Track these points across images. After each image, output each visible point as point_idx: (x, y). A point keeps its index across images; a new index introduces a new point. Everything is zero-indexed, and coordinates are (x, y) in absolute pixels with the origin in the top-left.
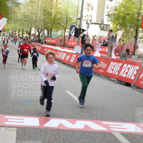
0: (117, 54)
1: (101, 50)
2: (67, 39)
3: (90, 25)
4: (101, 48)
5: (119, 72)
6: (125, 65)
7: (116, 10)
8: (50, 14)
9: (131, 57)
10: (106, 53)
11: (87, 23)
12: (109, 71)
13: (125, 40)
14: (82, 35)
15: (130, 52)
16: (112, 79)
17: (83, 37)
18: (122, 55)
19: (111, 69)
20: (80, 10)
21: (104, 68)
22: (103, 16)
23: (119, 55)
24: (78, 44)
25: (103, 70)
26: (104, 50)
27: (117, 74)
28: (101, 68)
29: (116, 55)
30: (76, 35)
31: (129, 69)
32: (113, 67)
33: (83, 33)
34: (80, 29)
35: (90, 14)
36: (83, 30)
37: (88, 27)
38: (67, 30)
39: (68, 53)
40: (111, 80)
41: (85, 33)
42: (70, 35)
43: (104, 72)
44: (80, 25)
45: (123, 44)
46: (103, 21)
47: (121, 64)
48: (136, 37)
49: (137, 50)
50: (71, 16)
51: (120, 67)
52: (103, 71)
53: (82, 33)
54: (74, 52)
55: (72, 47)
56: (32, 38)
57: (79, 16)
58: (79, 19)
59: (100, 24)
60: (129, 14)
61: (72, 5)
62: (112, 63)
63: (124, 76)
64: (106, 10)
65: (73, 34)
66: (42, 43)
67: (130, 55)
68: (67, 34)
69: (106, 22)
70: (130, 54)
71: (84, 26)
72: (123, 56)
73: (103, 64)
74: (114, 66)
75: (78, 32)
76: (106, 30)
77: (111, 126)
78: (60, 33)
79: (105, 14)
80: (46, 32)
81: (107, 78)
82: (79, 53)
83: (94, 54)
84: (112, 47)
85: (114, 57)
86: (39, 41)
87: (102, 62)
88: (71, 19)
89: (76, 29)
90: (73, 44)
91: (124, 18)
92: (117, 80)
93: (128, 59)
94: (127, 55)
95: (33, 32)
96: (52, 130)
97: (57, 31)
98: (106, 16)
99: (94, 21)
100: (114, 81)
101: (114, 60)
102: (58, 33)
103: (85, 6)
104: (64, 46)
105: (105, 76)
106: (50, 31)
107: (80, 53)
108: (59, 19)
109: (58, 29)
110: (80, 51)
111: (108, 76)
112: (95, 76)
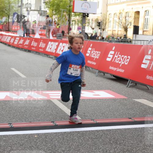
0: (54, 35)
1: (40, 32)
2: (10, 24)
4: (40, 31)
5: (56, 50)
6: (61, 44)
10: (45, 35)
11: (27, 10)
12: (48, 50)
13: (60, 23)
14: (23, 20)
16: (51, 56)
18: (58, 35)
22: (41, 3)
24: (20, 29)
26: (43, 32)
28: (41, 48)
30: (18, 21)
31: (64, 47)
34: (21, 15)
35: (29, 2)
36: (24, 16)
37: (28, 14)
38: (10, 17)
39: (12, 37)
40: (50, 57)
41: (26, 18)
42: (13, 22)
43: (44, 51)
44: (21, 12)
45: (59, 27)
46: (40, 8)
48: (69, 21)
49: (71, 31)
50: (13, 5)
51: (57, 46)
52: (42, 50)
54: (18, 35)
55: (15, 32)
57: (20, 4)
58: (19, 7)
60: (62, 1)
62: (50, 43)
65: (16, 20)
68: (10, 20)
69: (43, 9)
70: (65, 35)
71: (25, 12)
72: (59, 37)
74: (52, 45)
75: (20, 18)
76: (44, 16)
78: (4, 19)
79: (42, 1)
81: (46, 56)
83: (34, 36)
84: (49, 30)
85: (51, 38)
87: (41, 43)
88: (13, 7)
89: (18, 16)
90: (16, 28)
91: (58, 5)
92: (55, 57)
93: (63, 39)
97: (2, 18)
98: (44, 3)
100: (52, 58)
101: (51, 41)
104: (8, 31)
105: (45, 54)
107: (22, 36)
109: (2, 16)
111: (47, 54)
112: (36, 55)
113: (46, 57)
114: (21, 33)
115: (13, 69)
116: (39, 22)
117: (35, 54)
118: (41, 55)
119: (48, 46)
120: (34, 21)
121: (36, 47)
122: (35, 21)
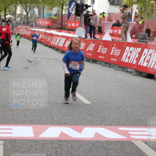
0: (134, 36)
1: (111, 31)
2: (65, 19)
4: (111, 29)
5: (138, 59)
9: (153, 40)
10: (119, 36)
12: (125, 59)
14: (85, 12)
15: (151, 32)
16: (129, 70)
18: (141, 36)
19: (126, 56)
21: (117, 56)
23: (136, 38)
24: (80, 26)
25: (115, 58)
26: (115, 31)
27: (134, 63)
28: (113, 56)
29: (132, 38)
30: (78, 13)
32: (129, 54)
33: (87, 10)
34: (83, 5)
36: (87, 6)
38: (64, 8)
39: (67, 38)
40: (127, 72)
41: (90, 9)
42: (69, 14)
43: (118, 61)
45: (143, 22)
47: (139, 50)
51: (139, 53)
52: (116, 60)
53: (85, 10)
54: (76, 36)
55: (73, 30)
56: (18, 19)
62: (127, 48)
63: (145, 65)
65: (73, 12)
67: (152, 37)
68: (65, 12)
70: (151, 35)
72: (143, 39)
73: (115, 51)
74: (131, 52)
76: (117, 5)
77: (130, 133)
78: (55, 11)
80: (36, 10)
81: (122, 69)
82: (82, 37)
83: (102, 37)
85: (129, 40)
87: (114, 48)
89: (77, 5)
90: (73, 25)
92: (136, 71)
94: (147, 36)
95: (18, 12)
96: (52, 142)
97: (51, 9)
100: (131, 73)
101: (130, 45)
102: (52, 12)
104: (61, 28)
105: (119, 67)
107: (84, 37)
109: (52, 5)
110: (84, 34)
111: (123, 67)
112: (105, 68)
113: (120, 70)
114: (81, 32)
116: (109, 14)
117: (103, 66)
118: (113, 68)
119: (125, 54)
120: (102, 13)
121: (105, 55)
122: (104, 13)
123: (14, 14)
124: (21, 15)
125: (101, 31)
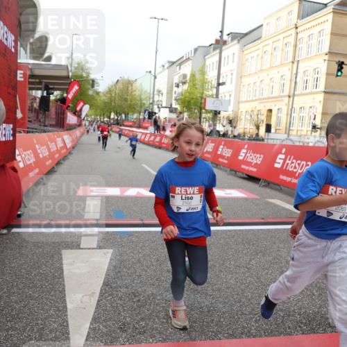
2: (142, 121)
3: (162, 109)
4: (171, 128)
7: (182, 95)
8: (126, 100)
11: (158, 107)
14: (154, 117)
17: (155, 119)
20: (152, 96)
22: (172, 100)
24: (151, 125)
30: (150, 117)
34: (153, 112)
35: (160, 99)
36: (155, 113)
37: (159, 111)
38: (141, 114)
39: (143, 133)
41: (157, 115)
42: (144, 118)
44: (152, 109)
46: (171, 105)
48: (200, 118)
50: (144, 102)
54: (148, 132)
55: (146, 128)
56: (112, 121)
57: (151, 102)
58: (151, 103)
59: (169, 108)
60: (193, 98)
61: (145, 92)
64: (174, 96)
65: (147, 117)
66: (121, 126)
68: (141, 117)
69: (174, 106)
71: (156, 110)
75: (151, 114)
76: (174, 112)
78: (135, 116)
79: (173, 98)
80: (123, 116)
86: (118, 124)
88: (144, 104)
89: (149, 113)
90: (147, 125)
91: (189, 102)
95: (112, 116)
96: (131, 198)
97: (133, 115)
98: (175, 100)
99: (164, 105)
102: (134, 116)
103: (156, 93)
104: (139, 127)
106: (126, 115)
108: (135, 105)
109: (134, 112)
110: (153, 131)
114: (151, 129)
115: (144, 165)
117: (166, 151)
121: (166, 144)
123: (109, 118)
124: (113, 119)
125: (164, 129)
